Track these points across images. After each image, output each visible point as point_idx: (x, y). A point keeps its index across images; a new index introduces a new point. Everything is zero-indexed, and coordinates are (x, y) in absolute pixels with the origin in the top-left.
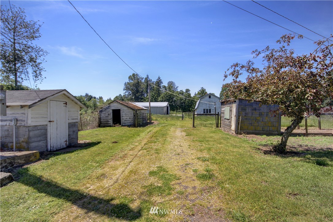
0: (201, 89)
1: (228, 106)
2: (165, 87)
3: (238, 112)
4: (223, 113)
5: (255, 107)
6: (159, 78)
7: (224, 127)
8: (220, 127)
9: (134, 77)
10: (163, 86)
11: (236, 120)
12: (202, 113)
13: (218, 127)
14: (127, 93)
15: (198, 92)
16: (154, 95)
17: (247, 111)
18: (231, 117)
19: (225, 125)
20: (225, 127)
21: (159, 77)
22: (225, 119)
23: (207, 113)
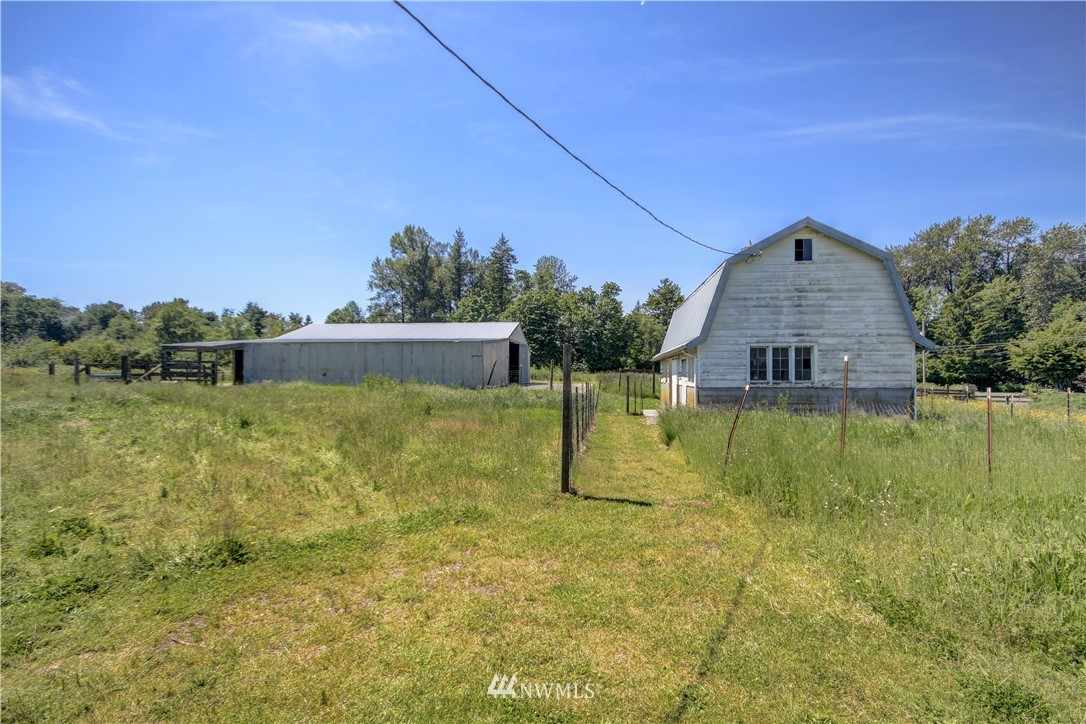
0: (661, 285)
2: (524, 276)
6: (503, 242)
9: (412, 240)
10: (518, 272)
12: (740, 379)
14: (383, 300)
15: (650, 296)
16: (482, 307)
21: (503, 238)
23: (776, 377)
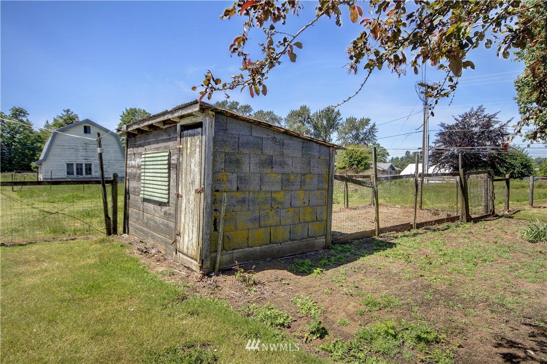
1: (157, 149)
3: (214, 173)
4: (138, 178)
5: (271, 153)
7: (142, 231)
8: (124, 232)
11: (205, 208)
12: (62, 174)
13: (115, 232)
15: (55, 120)
17: (246, 168)
18: (173, 195)
19: (147, 225)
20: (146, 234)
22: (145, 200)
23: (78, 173)
